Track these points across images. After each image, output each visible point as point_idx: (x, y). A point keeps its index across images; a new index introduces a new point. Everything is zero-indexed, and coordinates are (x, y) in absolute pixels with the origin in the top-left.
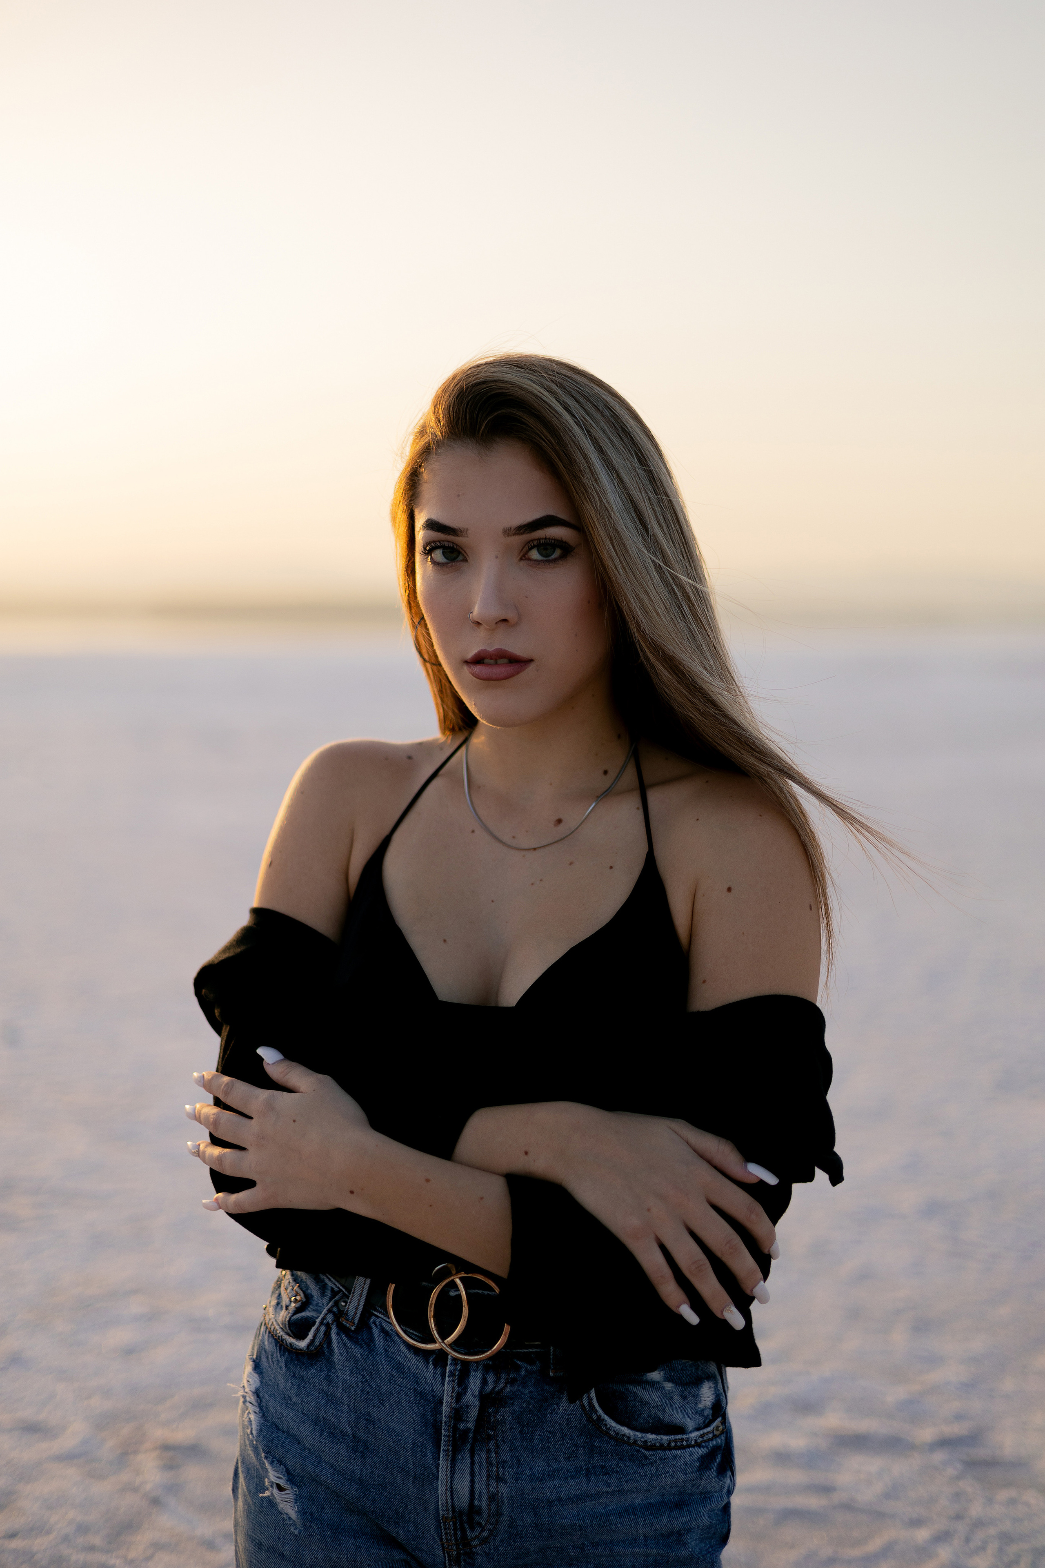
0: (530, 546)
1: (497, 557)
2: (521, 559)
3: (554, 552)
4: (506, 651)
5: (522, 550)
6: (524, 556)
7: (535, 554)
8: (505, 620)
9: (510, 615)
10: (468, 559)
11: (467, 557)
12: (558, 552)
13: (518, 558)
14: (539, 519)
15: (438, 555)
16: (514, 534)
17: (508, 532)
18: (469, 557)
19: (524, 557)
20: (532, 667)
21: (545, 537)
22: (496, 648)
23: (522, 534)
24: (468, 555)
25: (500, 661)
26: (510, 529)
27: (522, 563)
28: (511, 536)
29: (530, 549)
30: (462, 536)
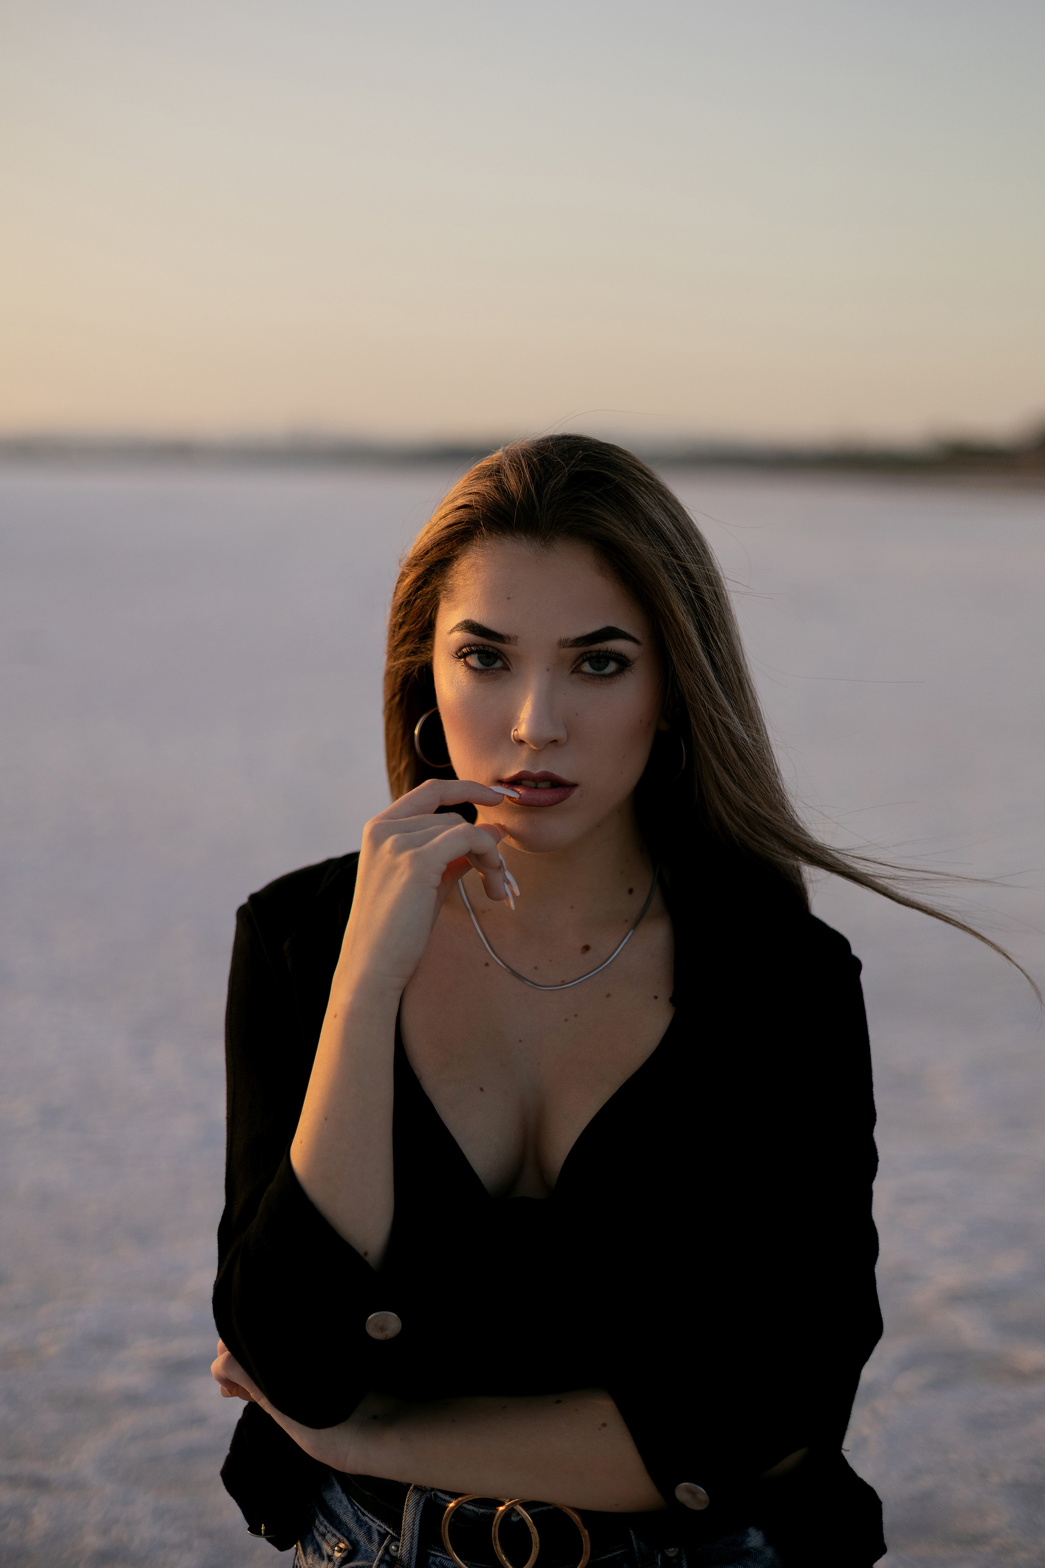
0: (583, 658)
1: (548, 670)
2: (573, 672)
3: (607, 665)
4: (552, 774)
5: (576, 661)
6: (576, 668)
7: (587, 667)
8: (555, 741)
9: (561, 734)
10: (510, 668)
11: (509, 666)
12: (612, 667)
13: (570, 671)
14: (599, 630)
15: (473, 660)
16: (571, 646)
17: (564, 644)
18: (511, 665)
19: (576, 670)
20: (576, 792)
21: (605, 650)
22: (542, 770)
23: (579, 646)
24: (510, 664)
25: (541, 785)
26: (566, 641)
27: (574, 676)
28: (566, 647)
29: (584, 661)
30: (509, 644)
